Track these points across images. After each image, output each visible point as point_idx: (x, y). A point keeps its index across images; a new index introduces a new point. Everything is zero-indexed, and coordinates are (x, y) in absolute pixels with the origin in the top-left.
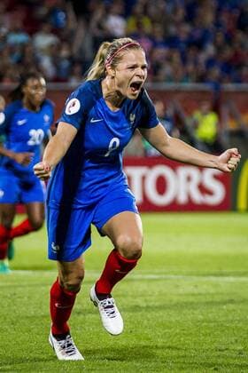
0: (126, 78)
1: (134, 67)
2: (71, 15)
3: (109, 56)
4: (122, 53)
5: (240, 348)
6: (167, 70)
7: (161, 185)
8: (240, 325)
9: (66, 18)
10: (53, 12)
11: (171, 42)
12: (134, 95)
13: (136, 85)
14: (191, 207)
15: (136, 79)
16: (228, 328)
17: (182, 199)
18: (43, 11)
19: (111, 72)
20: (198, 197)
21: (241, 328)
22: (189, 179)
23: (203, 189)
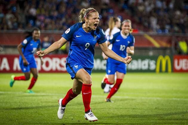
0: (93, 22)
1: (95, 19)
2: (19, 8)
3: (85, 14)
4: (91, 14)
5: (72, 118)
6: (50, 26)
7: (47, 64)
8: (73, 110)
9: (16, 9)
10: (12, 7)
11: (51, 17)
12: (95, 28)
13: (96, 25)
14: (57, 71)
15: (96, 23)
16: (68, 111)
17: (54, 69)
18: (9, 7)
19: (86, 20)
20: (59, 68)
21: (73, 111)
22: (56, 62)
23: (61, 66)
